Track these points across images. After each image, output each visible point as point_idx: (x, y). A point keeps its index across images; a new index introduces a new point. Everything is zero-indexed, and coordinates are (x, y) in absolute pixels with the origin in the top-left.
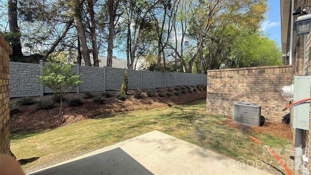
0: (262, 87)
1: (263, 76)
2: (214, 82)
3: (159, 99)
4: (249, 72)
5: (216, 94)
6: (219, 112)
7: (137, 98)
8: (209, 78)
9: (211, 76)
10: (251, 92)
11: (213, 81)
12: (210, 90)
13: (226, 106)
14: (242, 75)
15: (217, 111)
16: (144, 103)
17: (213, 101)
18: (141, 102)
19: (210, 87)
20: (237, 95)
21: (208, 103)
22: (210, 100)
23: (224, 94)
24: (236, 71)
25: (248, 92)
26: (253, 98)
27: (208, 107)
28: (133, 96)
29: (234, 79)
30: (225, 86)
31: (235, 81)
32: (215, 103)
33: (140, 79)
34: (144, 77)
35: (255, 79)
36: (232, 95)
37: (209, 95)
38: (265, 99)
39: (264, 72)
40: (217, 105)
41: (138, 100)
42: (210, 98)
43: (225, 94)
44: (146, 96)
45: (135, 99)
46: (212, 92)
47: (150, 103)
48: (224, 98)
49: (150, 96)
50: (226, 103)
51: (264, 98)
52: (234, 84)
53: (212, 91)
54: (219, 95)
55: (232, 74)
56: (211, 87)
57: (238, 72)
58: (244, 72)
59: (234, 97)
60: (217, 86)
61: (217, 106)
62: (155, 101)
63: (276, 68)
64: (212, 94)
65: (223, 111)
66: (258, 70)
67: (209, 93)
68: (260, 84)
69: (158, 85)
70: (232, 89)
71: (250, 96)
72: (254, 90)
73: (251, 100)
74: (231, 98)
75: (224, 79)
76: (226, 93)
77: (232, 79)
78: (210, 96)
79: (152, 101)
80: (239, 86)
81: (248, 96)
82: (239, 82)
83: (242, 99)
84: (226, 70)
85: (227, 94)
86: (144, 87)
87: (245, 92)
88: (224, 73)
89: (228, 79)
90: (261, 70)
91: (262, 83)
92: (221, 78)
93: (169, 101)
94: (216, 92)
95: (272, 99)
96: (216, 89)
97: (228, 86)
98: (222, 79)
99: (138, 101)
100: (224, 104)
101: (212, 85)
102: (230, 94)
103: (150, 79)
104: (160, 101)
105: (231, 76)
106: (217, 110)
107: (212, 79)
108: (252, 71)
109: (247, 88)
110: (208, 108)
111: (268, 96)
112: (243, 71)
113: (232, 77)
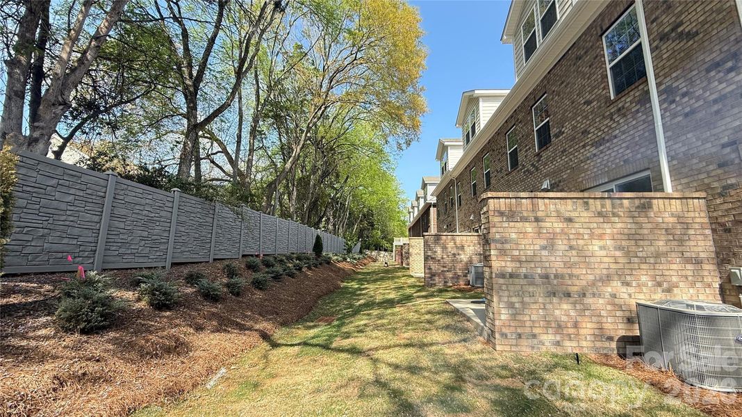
0: (652, 248)
1: (651, 220)
2: (514, 236)
3: (213, 316)
4: (613, 206)
5: (526, 277)
6: (543, 344)
7: (83, 332)
8: (495, 219)
9: (501, 214)
10: (627, 266)
11: (513, 230)
12: (503, 264)
13: (564, 318)
14: (599, 213)
15: (535, 341)
16: (146, 355)
17: (517, 305)
18: (124, 348)
19: (503, 252)
20: (591, 277)
21: (500, 314)
22: (506, 299)
23: (552, 277)
24: (581, 201)
25: (621, 266)
26: (639, 285)
27: (504, 330)
28: (43, 319)
29: (577, 225)
30: (550, 246)
31: (581, 231)
32: (526, 311)
33: (96, 219)
34: (124, 212)
35: (633, 226)
36: (578, 277)
37: (501, 281)
38: (665, 285)
39: (650, 206)
40: (534, 317)
41: (98, 345)
42: (506, 293)
43: (556, 276)
44: (142, 305)
45: (70, 340)
46: (510, 270)
47: (178, 348)
48: (556, 288)
49: (163, 302)
50: (565, 306)
51: (665, 283)
52: (581, 242)
53: (510, 267)
54: (538, 280)
55: (570, 208)
56: (505, 250)
57: (587, 203)
58: (603, 206)
59: (584, 283)
60: (527, 246)
61: (533, 321)
62: (199, 328)
63: (675, 198)
64: (512, 276)
65: (558, 338)
66: (637, 202)
67: (502, 275)
68: (647, 243)
69: (182, 252)
70: (576, 259)
71: (628, 278)
72: (636, 260)
73: (633, 291)
74: (575, 288)
75: (548, 225)
76: (560, 271)
77: (571, 225)
78: (504, 287)
79: (184, 332)
80: (596, 248)
81: (623, 278)
82: (592, 235)
83: (609, 289)
84: (551, 194)
85: (562, 277)
86: (112, 259)
87: (613, 266)
88: (545, 205)
89: (561, 225)
90: (642, 201)
91: (650, 237)
92: (537, 220)
93: (251, 318)
94: (524, 270)
95: (681, 284)
96: (524, 259)
97: (561, 245)
98: (543, 224)
99: (97, 353)
100: (557, 312)
101: (507, 246)
102: (571, 276)
103: (151, 220)
104: (224, 325)
105: (567, 215)
106: (534, 336)
107: (506, 225)
108: (622, 204)
109: (618, 253)
110: (504, 335)
111: (671, 276)
112: (598, 202)
113: (570, 220)
